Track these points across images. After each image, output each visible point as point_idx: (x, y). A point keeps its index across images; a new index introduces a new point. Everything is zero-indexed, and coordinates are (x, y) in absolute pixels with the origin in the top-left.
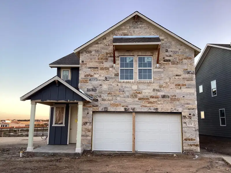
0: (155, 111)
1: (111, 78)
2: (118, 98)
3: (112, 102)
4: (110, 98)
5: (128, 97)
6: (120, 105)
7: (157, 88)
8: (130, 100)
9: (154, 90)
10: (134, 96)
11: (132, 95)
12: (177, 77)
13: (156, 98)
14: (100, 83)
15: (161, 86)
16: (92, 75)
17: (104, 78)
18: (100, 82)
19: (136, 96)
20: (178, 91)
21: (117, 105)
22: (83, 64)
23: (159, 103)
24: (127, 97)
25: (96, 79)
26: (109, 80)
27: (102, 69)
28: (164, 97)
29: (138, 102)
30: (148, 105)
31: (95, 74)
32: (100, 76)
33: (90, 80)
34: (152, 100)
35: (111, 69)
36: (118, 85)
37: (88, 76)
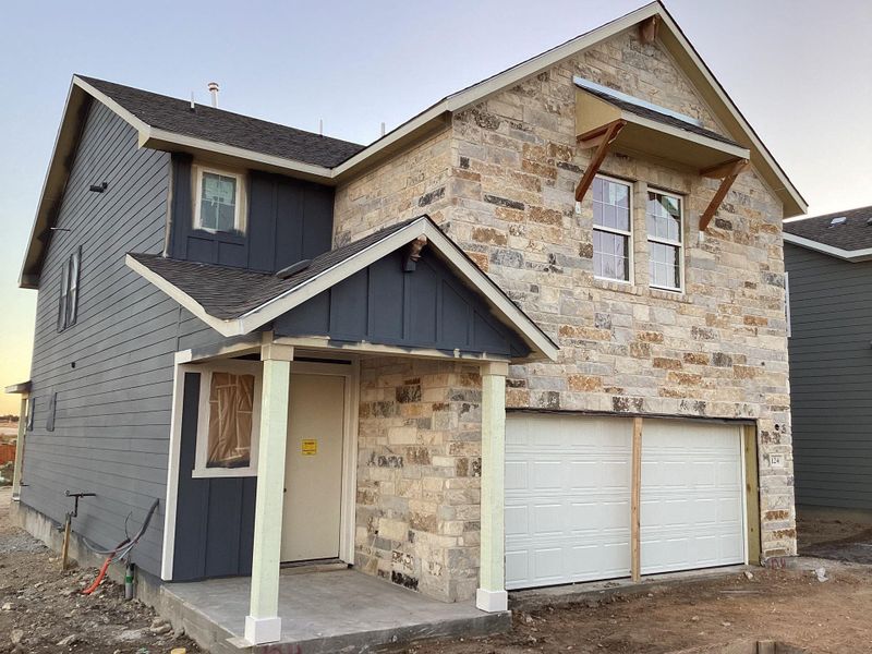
0: (697, 414)
1: (570, 263)
2: (594, 355)
3: (574, 369)
5: (623, 351)
6: (600, 382)
7: (702, 325)
8: (627, 365)
9: (694, 331)
10: (641, 348)
11: (636, 345)
12: (748, 291)
13: (699, 362)
14: (532, 276)
15: (710, 320)
16: (502, 236)
17: (545, 260)
18: (533, 272)
19: (646, 351)
20: (751, 342)
21: (590, 382)
22: (467, 175)
23: (708, 381)
24: (619, 351)
25: (518, 259)
26: (561, 272)
27: (539, 215)
28: (719, 359)
29: (652, 374)
30: (679, 389)
31: (512, 232)
32: (531, 245)
33: (494, 258)
34: (691, 369)
35: (566, 221)
36: (591, 298)
37: (487, 238)
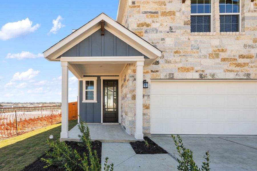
0: (245, 78)
1: (180, 28)
2: (190, 59)
3: (180, 65)
4: (178, 59)
5: (205, 57)
6: (193, 69)
7: (250, 43)
8: (207, 62)
9: (245, 46)
10: (215, 55)
11: (212, 54)
13: (247, 58)
14: (161, 36)
15: (255, 40)
16: (149, 24)
17: (168, 29)
18: (162, 34)
19: (217, 56)
21: (188, 69)
22: (135, 7)
23: (253, 65)
24: (203, 57)
25: (156, 30)
26: (175, 32)
27: (164, 14)
29: (220, 64)
30: (235, 69)
31: (153, 22)
32: (161, 25)
33: (146, 32)
34: (241, 61)
35: (177, 14)
36: (189, 39)
37: (143, 26)
